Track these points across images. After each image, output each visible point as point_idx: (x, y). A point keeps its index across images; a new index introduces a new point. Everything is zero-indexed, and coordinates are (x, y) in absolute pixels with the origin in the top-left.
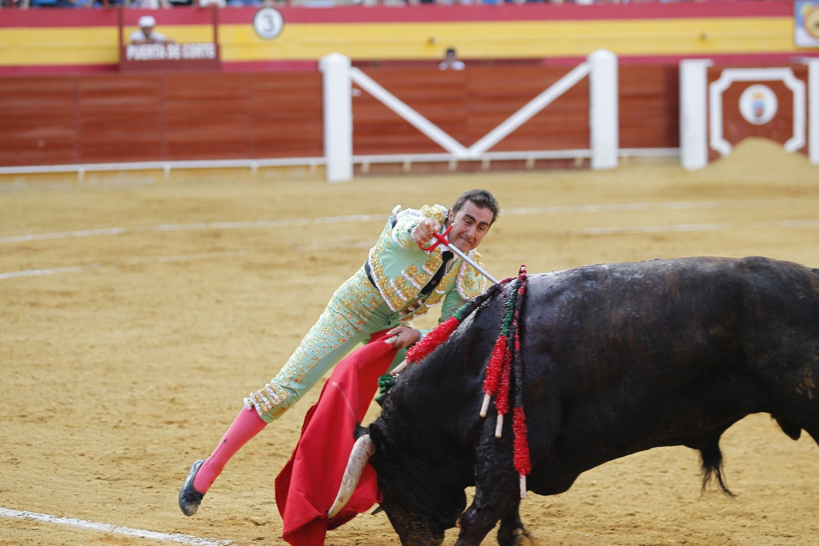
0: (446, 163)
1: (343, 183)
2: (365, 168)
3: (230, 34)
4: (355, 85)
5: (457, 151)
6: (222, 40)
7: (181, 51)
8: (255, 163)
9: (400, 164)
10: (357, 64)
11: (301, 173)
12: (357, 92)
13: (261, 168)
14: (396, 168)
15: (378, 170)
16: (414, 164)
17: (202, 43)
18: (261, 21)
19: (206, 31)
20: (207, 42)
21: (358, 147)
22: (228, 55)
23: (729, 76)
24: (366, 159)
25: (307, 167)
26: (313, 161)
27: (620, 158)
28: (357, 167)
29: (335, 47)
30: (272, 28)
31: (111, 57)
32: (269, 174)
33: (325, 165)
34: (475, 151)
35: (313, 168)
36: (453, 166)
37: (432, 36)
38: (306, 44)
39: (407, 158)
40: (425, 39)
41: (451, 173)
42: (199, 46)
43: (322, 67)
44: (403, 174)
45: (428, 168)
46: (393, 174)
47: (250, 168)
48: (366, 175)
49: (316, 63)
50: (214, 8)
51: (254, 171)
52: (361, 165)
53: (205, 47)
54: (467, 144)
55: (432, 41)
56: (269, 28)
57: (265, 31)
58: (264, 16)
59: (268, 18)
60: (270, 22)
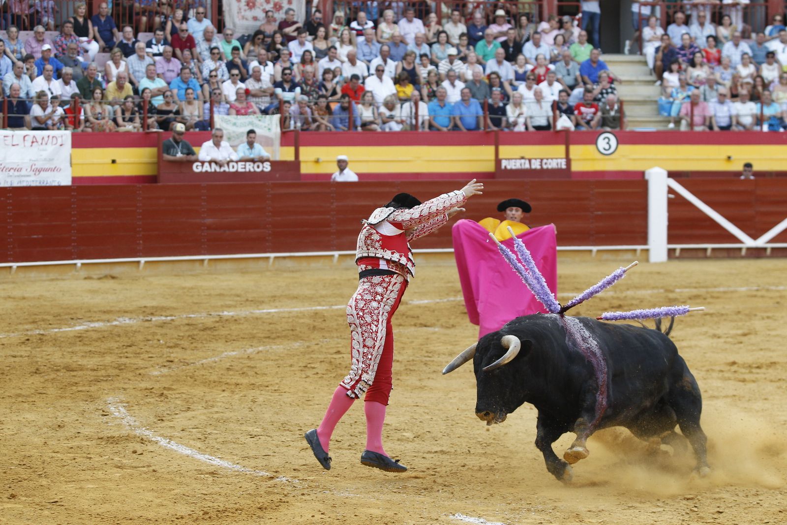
0: (740, 249)
1: (661, 264)
2: (678, 253)
3: (576, 151)
4: (671, 191)
5: (748, 242)
6: (572, 156)
7: (541, 165)
8: (595, 248)
9: (705, 250)
10: (672, 175)
11: (629, 256)
12: (672, 196)
13: (598, 251)
14: (701, 254)
15: (687, 255)
16: (714, 250)
17: (557, 159)
18: (602, 143)
19: (561, 149)
20: (561, 158)
21: (671, 239)
22: (576, 167)
24: (678, 247)
25: (635, 250)
26: (639, 247)
28: (671, 252)
29: (657, 162)
30: (610, 147)
31: (490, 167)
32: (605, 256)
33: (647, 250)
34: (761, 242)
35: (638, 252)
36: (743, 252)
37: (729, 154)
38: (634, 160)
39: (709, 246)
40: (725, 156)
41: (742, 258)
42: (554, 160)
43: (647, 177)
44: (706, 258)
45: (725, 254)
46: (698, 258)
47: (591, 251)
48: (678, 258)
49: (643, 174)
50: (566, 131)
51: (594, 254)
52: (674, 250)
53: (559, 161)
54: (755, 237)
55: (729, 158)
56: (607, 147)
57: (605, 149)
58: (604, 139)
59: (607, 140)
60: (608, 143)
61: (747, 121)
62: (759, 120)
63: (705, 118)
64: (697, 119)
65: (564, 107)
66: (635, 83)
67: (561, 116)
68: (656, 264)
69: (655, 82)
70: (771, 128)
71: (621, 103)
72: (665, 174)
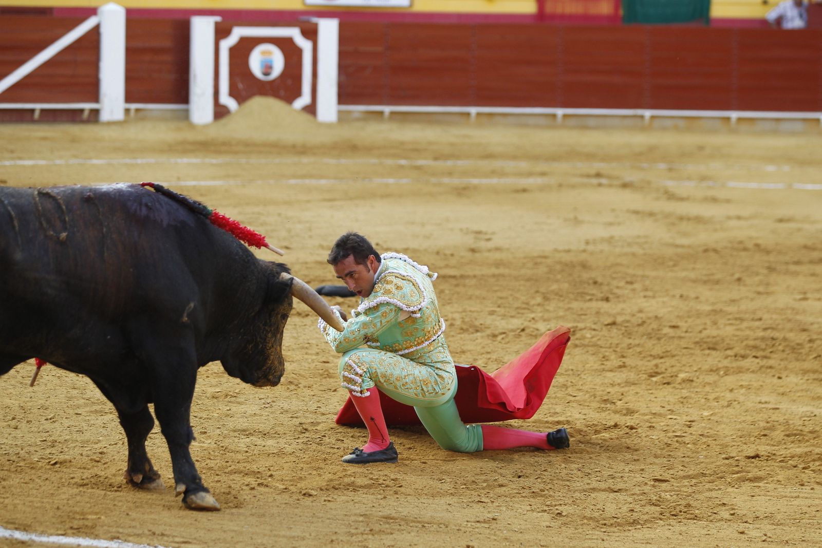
23: (238, 33)
27: (127, 111)
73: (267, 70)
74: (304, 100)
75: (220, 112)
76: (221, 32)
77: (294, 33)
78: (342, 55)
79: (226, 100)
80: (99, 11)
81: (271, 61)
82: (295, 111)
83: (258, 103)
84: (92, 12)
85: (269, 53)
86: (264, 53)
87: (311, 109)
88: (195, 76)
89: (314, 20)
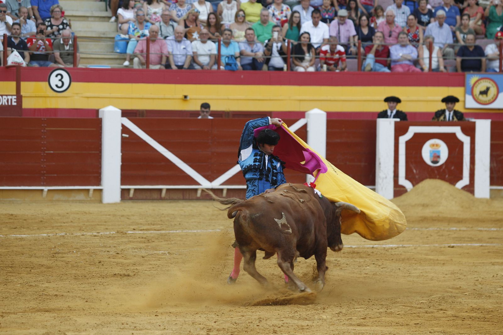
0: (196, 190)
1: (115, 204)
2: (132, 194)
3: (27, 87)
4: (125, 129)
5: (205, 184)
6: (22, 93)
8: (46, 188)
9: (161, 190)
10: (125, 113)
11: (81, 196)
12: (126, 135)
13: (50, 191)
14: (155, 195)
15: (142, 196)
16: (168, 191)
17: (7, 96)
18: (54, 80)
19: (11, 85)
20: (12, 95)
21: (125, 179)
22: (27, 104)
23: (413, 130)
24: (132, 187)
25: (88, 190)
26: (91, 188)
28: (124, 193)
29: (111, 100)
30: (63, 83)
32: (56, 196)
33: (101, 190)
34: (217, 184)
35: (91, 192)
36: (199, 194)
37: (186, 94)
38: (88, 97)
39: (164, 187)
40: (181, 96)
41: (198, 199)
42: (4, 97)
43: (100, 116)
44: (161, 199)
45: (180, 195)
46: (153, 200)
47: (42, 190)
48: (131, 199)
49: (97, 112)
50: (17, 66)
51: (45, 193)
52: (129, 190)
53: (10, 97)
54: (211, 179)
55: (186, 97)
56: (60, 84)
57: (57, 86)
58: (57, 76)
59: (59, 77)
60: (60, 80)
61: (204, 60)
62: (217, 59)
63: (161, 57)
64: (153, 57)
65: (16, 42)
66: (90, 19)
67: (12, 52)
68: (109, 204)
69: (110, 18)
70: (229, 67)
71: (75, 39)
72: (120, 112)
73: (436, 158)
74: (465, 181)
75: (399, 191)
76: (400, 131)
77: (457, 130)
78: (493, 147)
79: (403, 181)
80: (306, 114)
81: (439, 152)
82: (458, 189)
83: (428, 184)
84: (302, 115)
85: (437, 145)
86: (433, 145)
87: (470, 188)
88: (380, 164)
89: (473, 120)
